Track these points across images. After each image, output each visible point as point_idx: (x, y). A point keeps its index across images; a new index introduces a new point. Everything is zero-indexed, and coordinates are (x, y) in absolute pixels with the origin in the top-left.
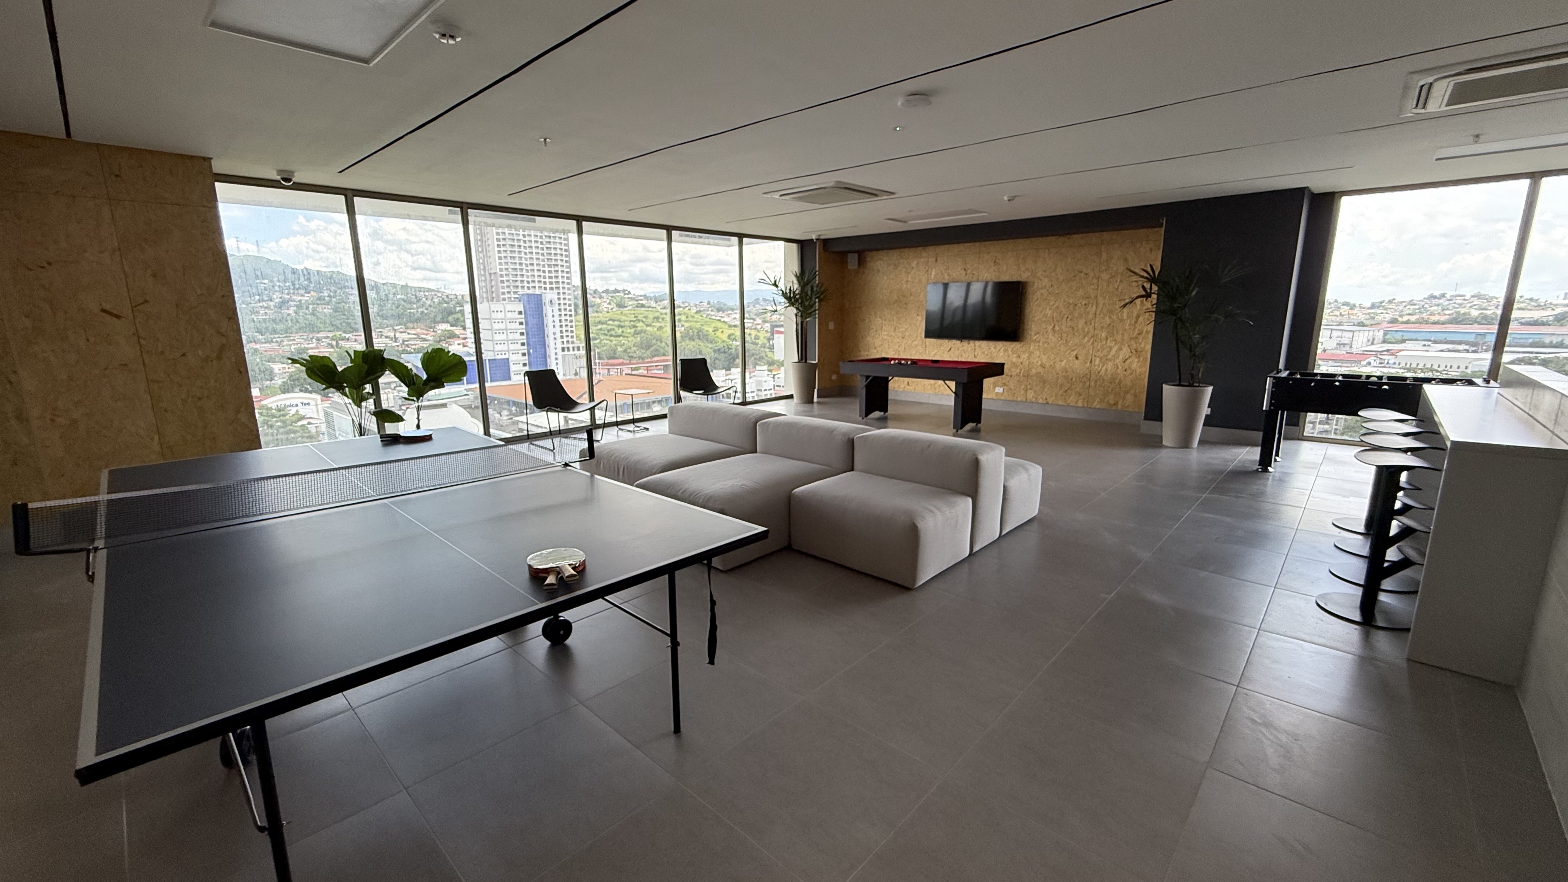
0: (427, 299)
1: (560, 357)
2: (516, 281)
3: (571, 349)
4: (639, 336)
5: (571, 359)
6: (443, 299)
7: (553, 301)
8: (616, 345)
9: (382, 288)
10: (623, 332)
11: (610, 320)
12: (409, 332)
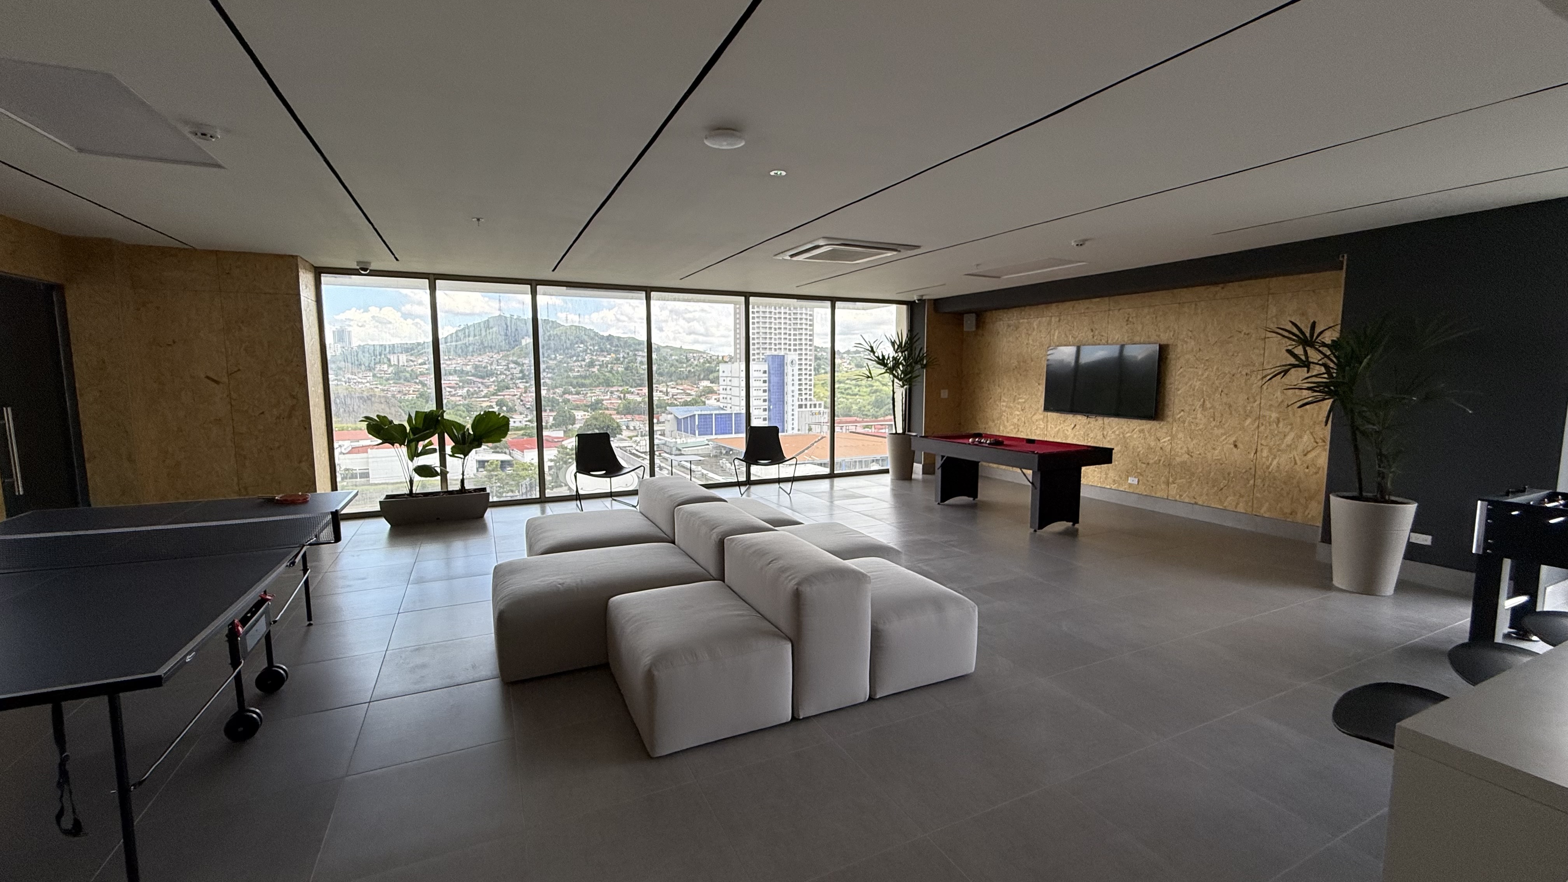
0: (694, 360)
1: (796, 413)
2: (766, 343)
3: (808, 406)
4: (874, 395)
5: (807, 416)
6: (707, 359)
7: (794, 361)
8: (851, 403)
9: (662, 350)
10: (859, 391)
11: (848, 379)
12: (678, 387)
